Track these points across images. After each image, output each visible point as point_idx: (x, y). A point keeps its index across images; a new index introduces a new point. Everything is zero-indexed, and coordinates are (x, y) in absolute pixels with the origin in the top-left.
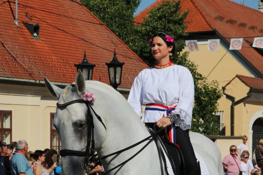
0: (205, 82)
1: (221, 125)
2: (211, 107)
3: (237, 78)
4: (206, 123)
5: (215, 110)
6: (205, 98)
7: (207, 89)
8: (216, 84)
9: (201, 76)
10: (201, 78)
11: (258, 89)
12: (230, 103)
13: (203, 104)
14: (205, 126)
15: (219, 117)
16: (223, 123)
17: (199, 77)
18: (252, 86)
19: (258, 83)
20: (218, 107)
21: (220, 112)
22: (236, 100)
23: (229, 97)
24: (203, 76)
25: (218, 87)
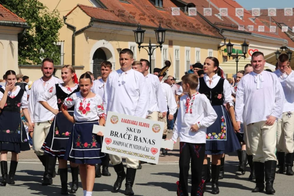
0: (46, 11)
1: (62, 54)
2: (52, 36)
3: (78, 7)
4: (47, 53)
5: (56, 39)
6: (46, 27)
7: (49, 18)
8: (57, 14)
9: (42, 5)
10: (42, 7)
11: (99, 19)
12: (71, 32)
13: (44, 33)
14: (46, 56)
15: (60, 47)
16: (64, 53)
17: (40, 6)
18: (93, 16)
19: (98, 13)
20: (59, 37)
21: (61, 41)
22: (77, 30)
23: (70, 27)
24: (44, 5)
25: (59, 17)
